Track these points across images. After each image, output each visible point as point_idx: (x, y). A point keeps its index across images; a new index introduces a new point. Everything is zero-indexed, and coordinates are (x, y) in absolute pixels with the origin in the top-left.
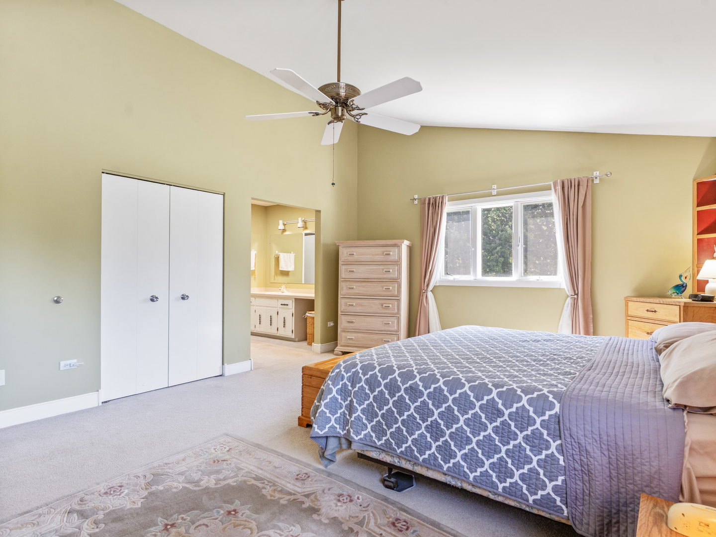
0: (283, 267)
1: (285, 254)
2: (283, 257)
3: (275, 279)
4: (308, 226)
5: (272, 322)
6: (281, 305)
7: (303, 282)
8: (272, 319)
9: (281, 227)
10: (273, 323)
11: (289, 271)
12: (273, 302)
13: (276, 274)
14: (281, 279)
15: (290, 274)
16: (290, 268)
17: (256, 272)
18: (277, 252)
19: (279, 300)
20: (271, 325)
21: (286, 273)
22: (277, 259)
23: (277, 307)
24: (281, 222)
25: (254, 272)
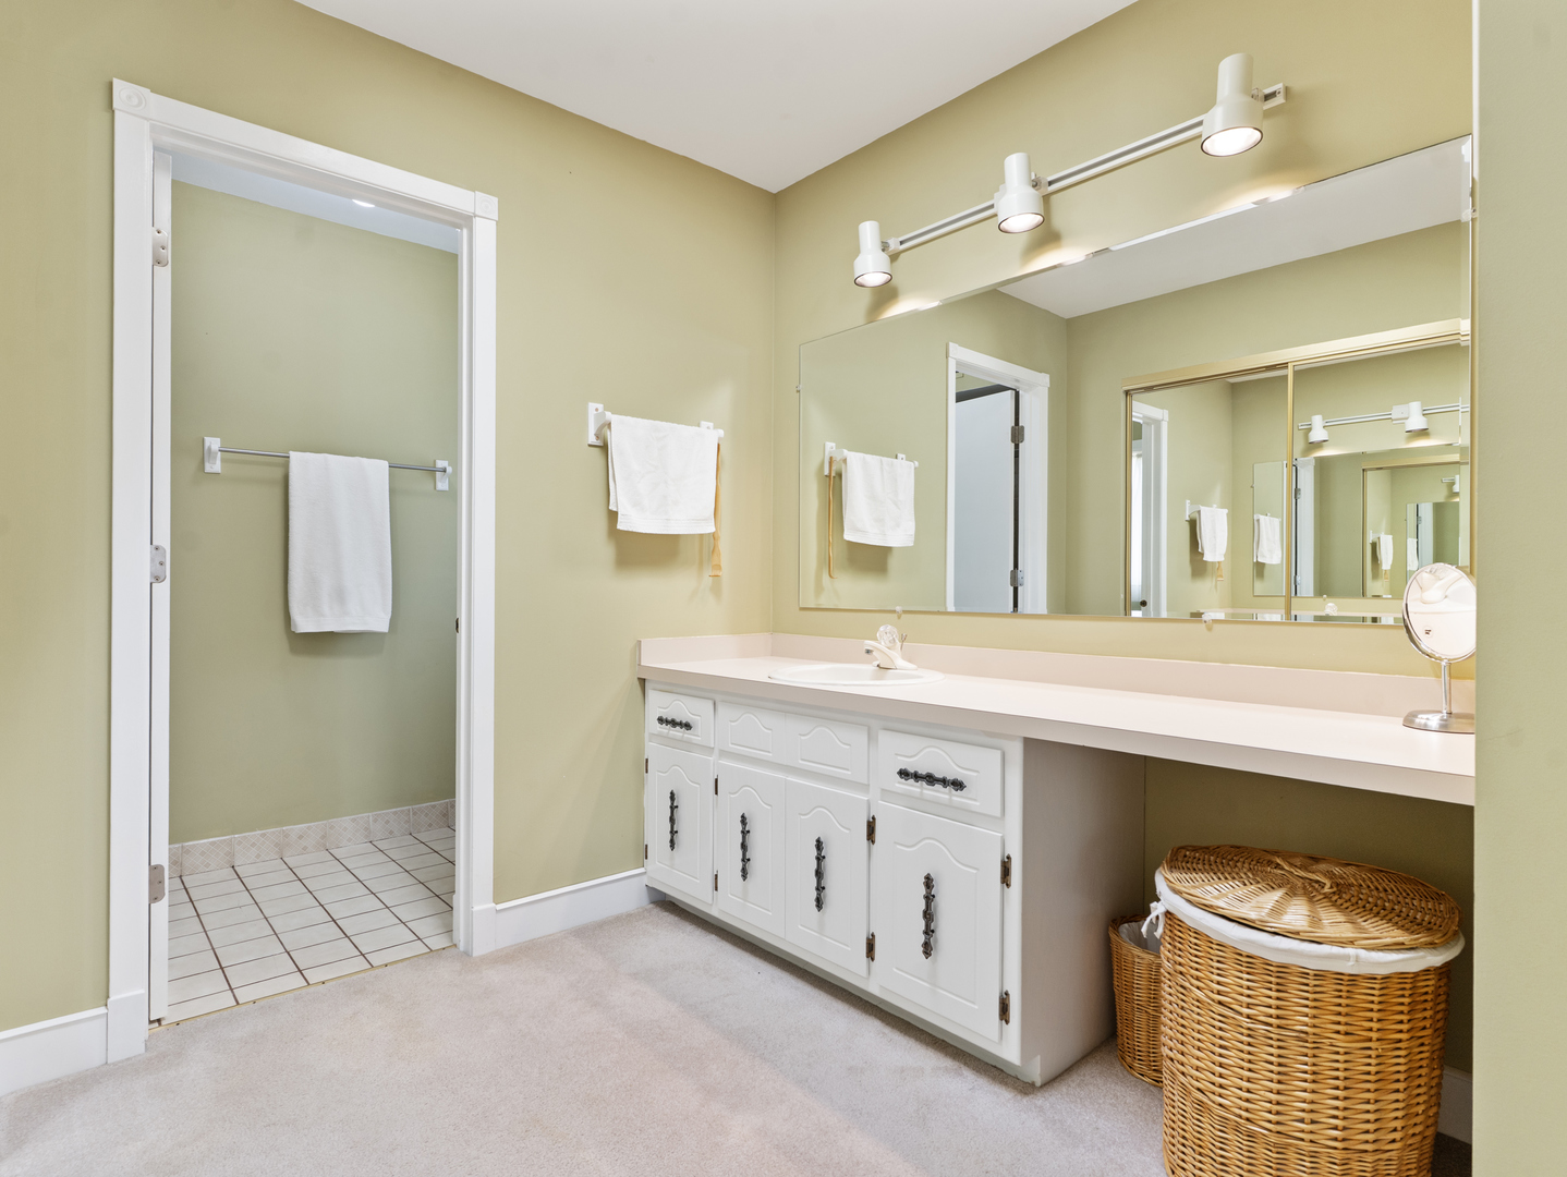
0: (862, 526)
1: (872, 460)
2: (861, 470)
3: (819, 589)
4: (1058, 222)
5: (831, 881)
6: (904, 774)
7: (951, 608)
8: (831, 865)
9: (872, 269)
10: (831, 894)
11: (888, 549)
12: (840, 745)
13: (827, 564)
14: (851, 589)
15: (893, 562)
16: (897, 532)
17: (724, 546)
18: (830, 446)
19: (886, 740)
20: (819, 903)
21: (872, 560)
22: (834, 483)
23: (865, 788)
24: (869, 232)
25: (714, 550)
